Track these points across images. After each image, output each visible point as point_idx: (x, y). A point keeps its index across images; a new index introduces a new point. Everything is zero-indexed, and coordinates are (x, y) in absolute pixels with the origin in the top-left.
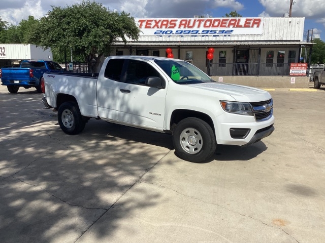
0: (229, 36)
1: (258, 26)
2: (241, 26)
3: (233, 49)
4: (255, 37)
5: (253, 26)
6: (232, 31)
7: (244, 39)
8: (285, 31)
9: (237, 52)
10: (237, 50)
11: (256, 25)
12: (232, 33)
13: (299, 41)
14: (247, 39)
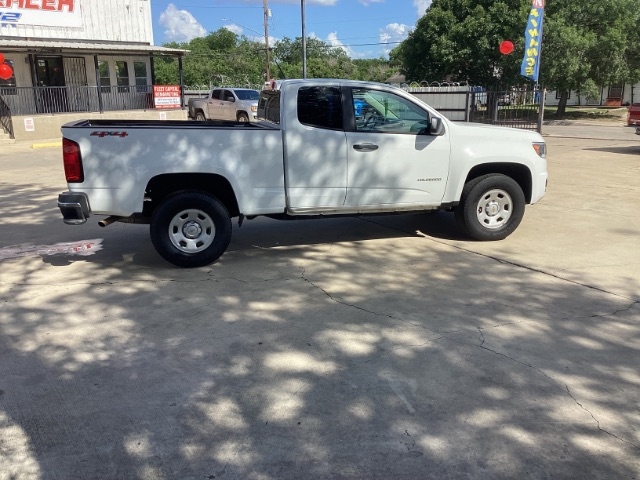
0: (14, 25)
1: (71, 9)
2: (36, 7)
3: (26, 55)
4: (70, 32)
5: (60, 8)
6: (18, 15)
7: (46, 34)
8: (122, 23)
9: (36, 63)
10: (36, 59)
11: (66, 7)
12: (20, 21)
13: (148, 44)
14: (54, 36)
